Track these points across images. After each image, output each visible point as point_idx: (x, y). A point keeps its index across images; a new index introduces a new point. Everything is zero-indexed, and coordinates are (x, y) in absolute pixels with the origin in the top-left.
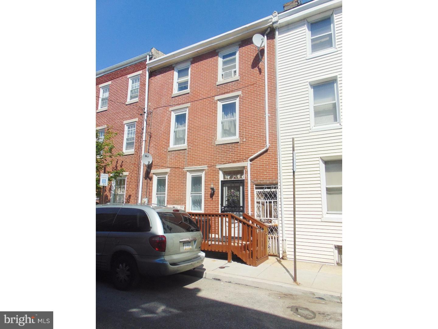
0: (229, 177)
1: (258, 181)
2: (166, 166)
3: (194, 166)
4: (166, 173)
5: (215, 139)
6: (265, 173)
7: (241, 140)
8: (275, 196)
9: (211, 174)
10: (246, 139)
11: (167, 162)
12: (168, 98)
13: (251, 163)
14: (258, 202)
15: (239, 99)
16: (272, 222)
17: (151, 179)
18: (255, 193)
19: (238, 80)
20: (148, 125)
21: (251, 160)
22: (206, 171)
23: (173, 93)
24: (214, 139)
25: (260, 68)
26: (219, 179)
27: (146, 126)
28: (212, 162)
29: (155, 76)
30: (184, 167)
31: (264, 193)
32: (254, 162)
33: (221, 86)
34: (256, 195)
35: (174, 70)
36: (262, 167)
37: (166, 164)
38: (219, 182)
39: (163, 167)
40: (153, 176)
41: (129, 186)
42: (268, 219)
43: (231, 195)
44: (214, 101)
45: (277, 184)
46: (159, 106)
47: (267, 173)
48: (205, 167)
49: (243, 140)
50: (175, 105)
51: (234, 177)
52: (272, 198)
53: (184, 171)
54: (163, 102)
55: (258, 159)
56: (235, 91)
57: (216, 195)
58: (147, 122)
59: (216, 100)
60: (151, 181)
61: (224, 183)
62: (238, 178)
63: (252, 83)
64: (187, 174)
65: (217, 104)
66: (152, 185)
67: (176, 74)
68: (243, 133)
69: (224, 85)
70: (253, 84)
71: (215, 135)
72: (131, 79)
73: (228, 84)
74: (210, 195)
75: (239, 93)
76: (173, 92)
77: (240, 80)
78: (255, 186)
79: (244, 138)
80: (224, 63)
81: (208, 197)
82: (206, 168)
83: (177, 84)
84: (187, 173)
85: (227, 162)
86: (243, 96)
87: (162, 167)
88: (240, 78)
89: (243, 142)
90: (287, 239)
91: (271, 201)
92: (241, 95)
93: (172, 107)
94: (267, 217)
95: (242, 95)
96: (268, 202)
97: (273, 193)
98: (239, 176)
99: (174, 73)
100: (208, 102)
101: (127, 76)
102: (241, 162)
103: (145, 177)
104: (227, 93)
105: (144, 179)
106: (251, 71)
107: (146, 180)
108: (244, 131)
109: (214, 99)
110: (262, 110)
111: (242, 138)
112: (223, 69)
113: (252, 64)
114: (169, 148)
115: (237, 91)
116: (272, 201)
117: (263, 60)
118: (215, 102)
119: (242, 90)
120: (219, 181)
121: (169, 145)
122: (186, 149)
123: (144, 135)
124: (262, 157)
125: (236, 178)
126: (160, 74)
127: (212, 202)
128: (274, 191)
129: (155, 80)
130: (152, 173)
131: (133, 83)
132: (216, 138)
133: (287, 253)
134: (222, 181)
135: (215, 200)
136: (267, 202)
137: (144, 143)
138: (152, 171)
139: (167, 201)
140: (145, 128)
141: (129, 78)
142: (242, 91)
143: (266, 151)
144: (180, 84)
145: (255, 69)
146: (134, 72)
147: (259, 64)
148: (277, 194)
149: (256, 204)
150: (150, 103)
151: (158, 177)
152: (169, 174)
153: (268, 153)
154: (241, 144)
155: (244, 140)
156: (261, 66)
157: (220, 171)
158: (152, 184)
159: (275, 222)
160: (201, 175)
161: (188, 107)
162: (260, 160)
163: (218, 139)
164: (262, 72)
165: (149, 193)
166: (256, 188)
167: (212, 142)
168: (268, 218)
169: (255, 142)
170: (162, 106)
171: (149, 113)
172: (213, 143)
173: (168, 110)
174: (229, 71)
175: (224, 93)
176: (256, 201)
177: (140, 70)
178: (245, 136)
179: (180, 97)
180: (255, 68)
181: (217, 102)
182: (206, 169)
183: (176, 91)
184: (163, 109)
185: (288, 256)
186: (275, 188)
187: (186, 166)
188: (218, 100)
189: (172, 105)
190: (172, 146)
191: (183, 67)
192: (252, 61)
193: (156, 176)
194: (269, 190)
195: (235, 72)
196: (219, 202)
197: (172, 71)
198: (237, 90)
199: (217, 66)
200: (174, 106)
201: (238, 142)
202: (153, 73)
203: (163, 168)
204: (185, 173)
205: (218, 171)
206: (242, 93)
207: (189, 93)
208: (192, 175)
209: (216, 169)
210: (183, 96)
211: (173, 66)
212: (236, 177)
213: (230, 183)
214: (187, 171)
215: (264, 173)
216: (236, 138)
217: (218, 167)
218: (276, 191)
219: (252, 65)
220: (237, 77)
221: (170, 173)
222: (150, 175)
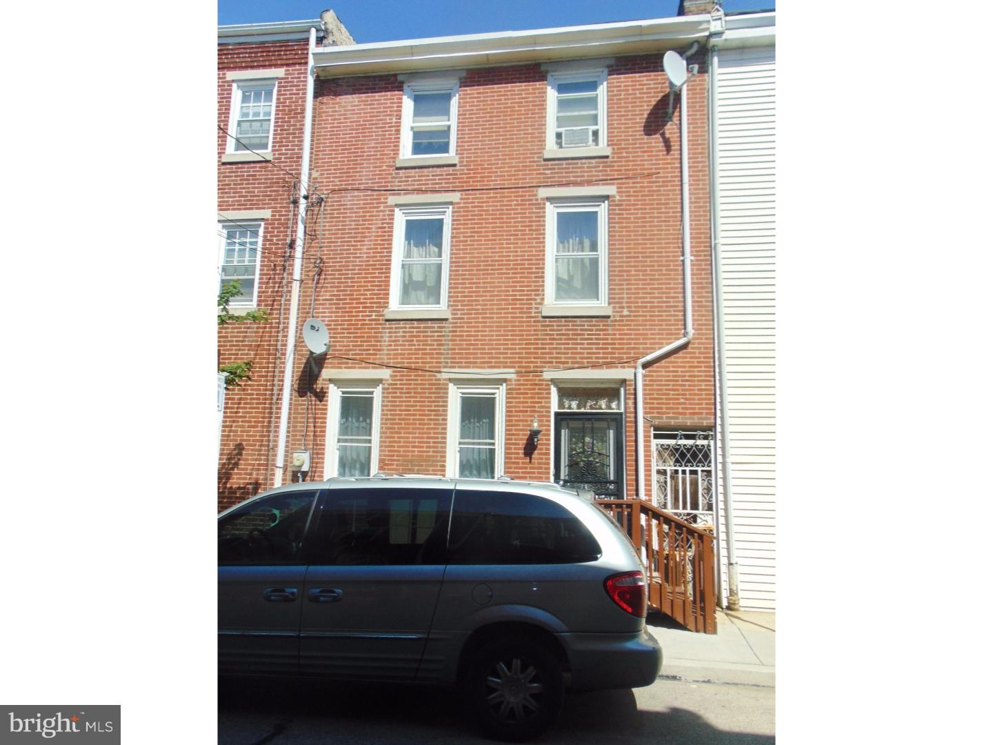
0: (574, 404)
1: (662, 418)
2: (377, 362)
3: (473, 367)
4: (376, 382)
5: (538, 301)
6: (682, 401)
7: (617, 312)
8: (706, 456)
9: (527, 394)
10: (630, 311)
11: (379, 350)
12: (384, 168)
13: (644, 371)
14: (659, 472)
15: (609, 205)
16: (699, 520)
17: (321, 396)
18: (653, 448)
19: (607, 157)
20: (307, 237)
21: (645, 366)
22: (510, 385)
23: (401, 157)
24: (535, 300)
25: (669, 138)
26: (549, 407)
27: (305, 239)
28: (532, 362)
29: (336, 94)
30: (440, 367)
31: (677, 450)
32: (650, 371)
33: (557, 162)
34: (655, 454)
35: (402, 90)
36: (674, 385)
37: (376, 354)
38: (549, 416)
39: (364, 362)
40: (328, 388)
41: (237, 412)
42: (688, 514)
43: (583, 452)
44: (537, 200)
45: (712, 428)
46: (349, 184)
47: (686, 399)
48: (510, 373)
49: (621, 312)
50: (407, 192)
51: (588, 404)
52: (698, 462)
53: (439, 380)
54: (365, 176)
55: (663, 363)
56: (598, 185)
57: (541, 449)
58: (305, 227)
59: (542, 199)
60: (321, 401)
61: (562, 420)
62: (601, 408)
63: (646, 172)
64: (447, 389)
65: (544, 208)
66: (326, 414)
67: (408, 104)
68: (623, 293)
69: (564, 162)
70: (649, 175)
71: (539, 290)
72: (238, 87)
73: (579, 161)
74: (525, 449)
75: (611, 190)
76: (401, 152)
77: (613, 158)
78: (652, 432)
79: (623, 307)
80: (562, 104)
81: (518, 454)
82: (513, 376)
83: (412, 132)
84: (447, 385)
85: (576, 365)
86: (619, 201)
87: (364, 365)
88: (613, 153)
89: (621, 316)
90: (741, 561)
91: (696, 468)
92: (614, 196)
93: (399, 194)
94: (684, 507)
95: (618, 198)
96: (688, 472)
97: (700, 451)
98: (603, 403)
99: (401, 99)
100: (517, 201)
101: (224, 74)
102: (617, 367)
103: (299, 388)
104: (575, 184)
105: (295, 394)
106: (643, 139)
107: (301, 396)
108: (623, 289)
109: (536, 195)
110: (675, 243)
111: (620, 307)
112: (558, 118)
113: (646, 122)
114: (386, 310)
115: (603, 184)
116: (699, 469)
117: (675, 119)
118: (539, 204)
119: (618, 184)
120: (549, 412)
121: (388, 303)
122: (446, 320)
123: (298, 263)
124: (672, 359)
125: (596, 409)
126: (355, 93)
127: (531, 468)
128: (703, 446)
129: (337, 106)
130: (324, 380)
131: (245, 99)
132: (543, 299)
133: (741, 594)
134: (557, 414)
135: (539, 463)
136: (684, 472)
137: (296, 287)
138: (326, 373)
139: (381, 461)
140: (299, 243)
141: (233, 81)
142: (618, 188)
143: (684, 347)
144: (417, 134)
145: (653, 139)
146: (252, 67)
147: (666, 127)
148: (710, 452)
149: (655, 477)
150: (317, 171)
151: (344, 393)
152: (386, 386)
153: (689, 350)
154: (616, 321)
155: (625, 313)
156: (671, 133)
157: (552, 386)
158: (326, 409)
159: (704, 521)
160: (494, 394)
161: (451, 203)
162: (668, 367)
163: (546, 302)
164: (672, 148)
165: (314, 436)
166: (656, 437)
167: (531, 308)
168: (689, 511)
169: (654, 320)
170: (362, 187)
171: (316, 203)
172: (533, 310)
173: (383, 200)
174: (579, 128)
175: (567, 184)
176: (654, 468)
177: (276, 66)
178: (627, 303)
179: (425, 170)
180: (655, 134)
181: (544, 204)
182: (510, 380)
183: (406, 153)
184: (364, 196)
185: (742, 603)
186: (706, 438)
187: (445, 367)
188: (548, 199)
189: (396, 188)
190: (395, 305)
191: (431, 88)
192: (646, 116)
193: (338, 388)
194: (690, 442)
195: (595, 133)
196: (549, 469)
197: (396, 93)
198: (605, 181)
199: (542, 106)
200: (405, 194)
201: (609, 317)
202: (328, 85)
203: (368, 368)
204: (444, 384)
205: (547, 385)
206: (618, 192)
207: (454, 165)
208: (463, 394)
209: (543, 380)
210: (435, 169)
211: (400, 78)
212: (595, 404)
213: (581, 419)
214: (450, 380)
215: (678, 399)
216: (599, 305)
217: (548, 375)
218: (709, 446)
219: (645, 127)
220: (603, 148)
221: (390, 382)
222: (319, 385)
